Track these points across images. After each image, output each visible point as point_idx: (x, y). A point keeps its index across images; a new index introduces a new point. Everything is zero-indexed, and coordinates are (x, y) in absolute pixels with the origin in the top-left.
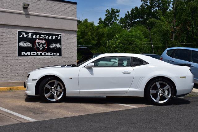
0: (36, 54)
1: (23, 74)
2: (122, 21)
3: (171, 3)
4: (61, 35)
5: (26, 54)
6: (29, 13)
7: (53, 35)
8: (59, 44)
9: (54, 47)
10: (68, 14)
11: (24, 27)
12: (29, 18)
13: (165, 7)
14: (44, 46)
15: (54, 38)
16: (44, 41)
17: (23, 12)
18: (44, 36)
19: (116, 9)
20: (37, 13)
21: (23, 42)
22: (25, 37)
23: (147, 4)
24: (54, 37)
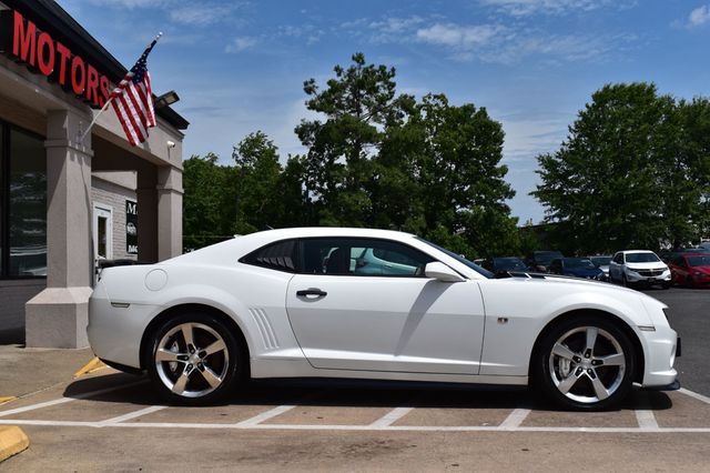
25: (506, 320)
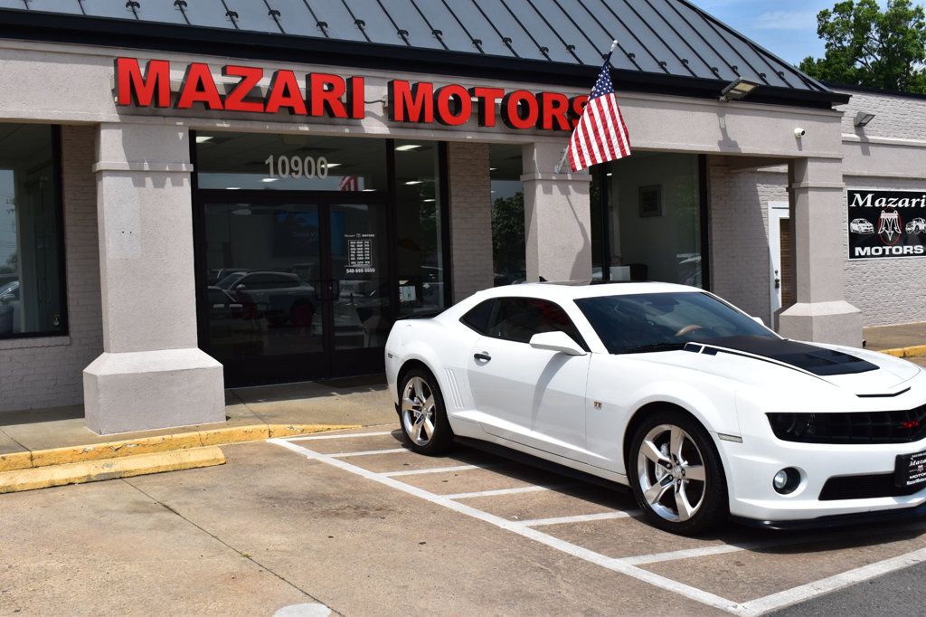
0: (881, 250)
5: (864, 253)
6: (869, 137)
7: (911, 195)
8: (922, 221)
9: (914, 228)
11: (858, 179)
14: (896, 228)
15: (913, 205)
16: (895, 215)
17: (855, 137)
18: (895, 200)
21: (857, 220)
22: (860, 205)
24: (914, 202)
25: (600, 405)
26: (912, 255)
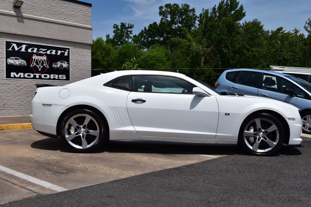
0: (32, 76)
1: (14, 106)
2: (136, 39)
3: (198, 19)
4: (69, 49)
5: (18, 76)
6: (23, 14)
7: (57, 49)
8: (66, 63)
9: (59, 66)
10: (79, 20)
11: (15, 36)
12: (23, 22)
13: (190, 23)
14: (45, 65)
15: (59, 54)
16: (44, 58)
17: (13, 13)
18: (45, 50)
19: (129, 24)
20: (35, 15)
21: (13, 58)
22: (16, 50)
23: (167, 19)
24: (59, 52)
25: (229, 114)
26: (57, 79)
